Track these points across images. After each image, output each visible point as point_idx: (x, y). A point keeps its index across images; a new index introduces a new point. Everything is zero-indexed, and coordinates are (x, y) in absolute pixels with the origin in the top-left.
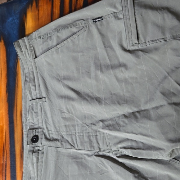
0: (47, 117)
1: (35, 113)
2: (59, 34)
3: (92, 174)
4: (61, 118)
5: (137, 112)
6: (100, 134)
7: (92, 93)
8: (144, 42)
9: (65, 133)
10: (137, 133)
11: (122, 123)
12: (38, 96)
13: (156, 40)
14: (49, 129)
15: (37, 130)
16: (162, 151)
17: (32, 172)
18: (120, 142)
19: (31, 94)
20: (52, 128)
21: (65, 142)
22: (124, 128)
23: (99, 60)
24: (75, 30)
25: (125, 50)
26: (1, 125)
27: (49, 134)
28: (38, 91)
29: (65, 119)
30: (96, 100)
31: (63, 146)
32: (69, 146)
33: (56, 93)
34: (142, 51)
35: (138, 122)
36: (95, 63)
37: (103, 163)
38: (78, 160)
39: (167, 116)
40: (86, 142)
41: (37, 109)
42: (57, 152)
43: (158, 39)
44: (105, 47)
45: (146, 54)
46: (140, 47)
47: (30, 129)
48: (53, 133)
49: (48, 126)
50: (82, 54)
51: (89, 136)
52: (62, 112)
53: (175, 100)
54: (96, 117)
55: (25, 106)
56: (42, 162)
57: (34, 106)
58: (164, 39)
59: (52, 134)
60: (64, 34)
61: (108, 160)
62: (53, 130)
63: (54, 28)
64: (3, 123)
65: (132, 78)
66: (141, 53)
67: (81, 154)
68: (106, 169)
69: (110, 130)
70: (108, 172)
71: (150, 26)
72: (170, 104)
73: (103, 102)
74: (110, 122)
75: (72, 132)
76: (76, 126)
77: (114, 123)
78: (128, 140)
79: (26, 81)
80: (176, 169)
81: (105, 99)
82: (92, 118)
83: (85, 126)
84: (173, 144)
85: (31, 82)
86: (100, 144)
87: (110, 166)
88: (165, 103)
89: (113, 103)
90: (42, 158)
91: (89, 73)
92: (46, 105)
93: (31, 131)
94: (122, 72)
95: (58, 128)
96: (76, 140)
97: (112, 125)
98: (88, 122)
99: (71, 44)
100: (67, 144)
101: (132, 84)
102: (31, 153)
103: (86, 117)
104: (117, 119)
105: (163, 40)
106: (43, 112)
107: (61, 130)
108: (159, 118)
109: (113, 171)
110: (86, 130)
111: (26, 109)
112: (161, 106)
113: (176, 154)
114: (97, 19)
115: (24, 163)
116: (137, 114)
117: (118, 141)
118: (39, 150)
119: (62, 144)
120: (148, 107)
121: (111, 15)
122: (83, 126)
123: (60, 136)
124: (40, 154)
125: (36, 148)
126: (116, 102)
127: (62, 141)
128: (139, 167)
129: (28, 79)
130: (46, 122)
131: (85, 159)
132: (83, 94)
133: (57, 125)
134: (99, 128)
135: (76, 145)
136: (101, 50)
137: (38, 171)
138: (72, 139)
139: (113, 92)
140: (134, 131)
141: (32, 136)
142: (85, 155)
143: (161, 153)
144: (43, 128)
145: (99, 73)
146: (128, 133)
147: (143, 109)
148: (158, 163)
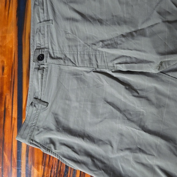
0: (53, 38)
1: (42, 34)
3: (89, 87)
4: (65, 38)
5: (134, 31)
6: (99, 53)
7: (95, 15)
9: (68, 52)
10: (132, 49)
11: (119, 42)
12: (46, 19)
14: (54, 49)
15: (43, 50)
16: (152, 64)
17: (37, 87)
18: (116, 59)
19: (39, 17)
20: (56, 48)
21: (67, 60)
22: (121, 46)
26: (11, 47)
27: (53, 53)
28: (45, 14)
29: (69, 39)
30: (99, 21)
31: (66, 64)
32: (71, 64)
33: (62, 16)
35: (133, 39)
37: (100, 78)
38: (78, 76)
39: (160, 32)
40: (86, 60)
41: (44, 31)
42: (60, 69)
47: (37, 49)
48: (58, 52)
49: (53, 46)
51: (89, 55)
52: (66, 33)
53: (169, 18)
54: (97, 38)
55: (33, 29)
56: (46, 78)
57: (42, 28)
59: (56, 53)
61: (104, 75)
62: (57, 50)
64: (12, 45)
67: (81, 71)
68: (102, 83)
69: (108, 48)
70: (103, 85)
72: (164, 22)
73: (104, 23)
74: (109, 42)
75: (74, 52)
76: (79, 46)
77: (112, 42)
78: (123, 56)
79: (35, 4)
80: (162, 81)
81: (107, 20)
82: (93, 38)
83: (87, 46)
84: (162, 57)
85: (40, 6)
86: (99, 62)
87: (106, 80)
88: (160, 21)
89: (114, 24)
90: (46, 75)
92: (53, 26)
93: (38, 50)
95: (62, 48)
96: (78, 58)
97: (111, 44)
98: (89, 42)
100: (70, 62)
101: (132, 6)
102: (36, 70)
103: (87, 38)
104: (116, 39)
106: (49, 34)
107: (65, 50)
108: (153, 34)
109: (107, 84)
110: (87, 49)
111: (34, 31)
112: (156, 24)
113: (164, 68)
115: (30, 80)
116: (134, 33)
117: (115, 58)
118: (44, 68)
119: (65, 62)
120: (145, 26)
122: (84, 46)
123: (63, 56)
124: (44, 71)
125: (42, 66)
126: (116, 23)
127: (64, 60)
128: (130, 81)
129: (37, 3)
130: (51, 43)
131: (84, 75)
132: (86, 16)
133: (61, 46)
134: (99, 47)
135: (77, 63)
137: (42, 86)
138: (74, 58)
139: (114, 14)
140: (130, 48)
141: (38, 54)
142: (84, 72)
143: (150, 65)
144: (48, 48)
146: (124, 49)
147: (139, 28)
148: (147, 76)
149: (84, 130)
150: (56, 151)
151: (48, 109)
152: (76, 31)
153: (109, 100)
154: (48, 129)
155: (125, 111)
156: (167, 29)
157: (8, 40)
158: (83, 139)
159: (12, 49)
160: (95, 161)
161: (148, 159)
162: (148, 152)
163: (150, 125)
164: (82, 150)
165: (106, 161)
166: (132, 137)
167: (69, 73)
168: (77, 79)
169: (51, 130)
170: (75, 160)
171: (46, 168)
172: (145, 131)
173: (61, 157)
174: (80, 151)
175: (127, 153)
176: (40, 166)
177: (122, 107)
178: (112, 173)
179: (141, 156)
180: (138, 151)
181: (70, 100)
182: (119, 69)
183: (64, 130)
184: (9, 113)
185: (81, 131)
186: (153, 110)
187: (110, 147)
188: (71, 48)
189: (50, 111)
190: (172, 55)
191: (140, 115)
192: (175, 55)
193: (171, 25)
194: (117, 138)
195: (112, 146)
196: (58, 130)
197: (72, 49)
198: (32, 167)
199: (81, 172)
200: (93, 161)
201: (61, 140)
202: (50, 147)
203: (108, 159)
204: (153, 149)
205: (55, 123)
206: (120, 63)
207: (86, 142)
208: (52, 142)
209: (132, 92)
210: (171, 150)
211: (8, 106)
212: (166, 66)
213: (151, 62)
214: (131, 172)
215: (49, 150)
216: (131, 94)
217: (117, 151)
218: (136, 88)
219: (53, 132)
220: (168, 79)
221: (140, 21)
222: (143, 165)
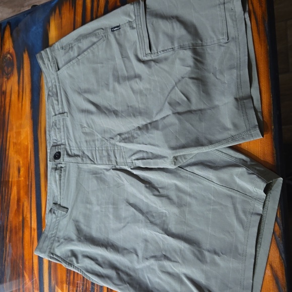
0: (69, 133)
1: (58, 129)
2: (80, 45)
3: (109, 187)
4: (82, 133)
5: (150, 123)
6: (118, 148)
7: (111, 106)
8: (156, 52)
9: (85, 149)
11: (135, 135)
12: (61, 111)
13: (166, 50)
14: (71, 145)
15: (59, 147)
16: (166, 159)
17: (55, 191)
18: (134, 154)
19: (54, 109)
20: (73, 144)
21: (86, 158)
22: (136, 140)
23: (117, 71)
24: (95, 40)
25: (139, 60)
26: (26, 144)
27: (71, 150)
28: (60, 106)
29: (85, 134)
30: (114, 113)
31: (84, 162)
32: (89, 162)
33: (77, 108)
34: (154, 61)
35: (148, 132)
36: (113, 75)
37: (120, 177)
38: (98, 175)
39: (172, 125)
40: (104, 156)
41: (59, 125)
42: (79, 168)
43: (168, 49)
44: (122, 58)
45: (157, 64)
46: (153, 57)
47: (53, 146)
48: (75, 148)
49: (70, 142)
50: (101, 65)
51: (107, 151)
52: (82, 127)
53: (180, 109)
54: (114, 131)
55: (49, 122)
56: (64, 179)
57: (57, 121)
58: (173, 48)
59: (73, 150)
60: (85, 44)
61: (123, 173)
62: (74, 146)
63: (75, 38)
64: (27, 141)
65: (147, 89)
66: (153, 63)
67: (101, 169)
68: (122, 182)
69: (125, 142)
70: (124, 185)
71: (161, 36)
72: (174, 113)
73: (120, 115)
74: (127, 135)
75: (92, 147)
76: (96, 141)
77: (130, 136)
78: (140, 151)
79: (49, 95)
80: (181, 177)
81: (122, 112)
82: (110, 131)
83: (104, 140)
84: (174, 151)
85: (54, 97)
86: (117, 158)
87: (126, 179)
88: (170, 113)
89: (129, 115)
90: (65, 175)
91: (107, 85)
92: (68, 120)
93: (54, 148)
94: (137, 83)
95: (79, 143)
96: (96, 154)
97: (128, 138)
98: (107, 136)
99: (91, 55)
100: (88, 159)
101: (146, 96)
102: (53, 171)
103: (105, 131)
104: (132, 131)
105: (172, 50)
106: (65, 128)
107: (82, 146)
108: (164, 127)
109: (128, 183)
110: (105, 144)
111: (49, 126)
112: (168, 116)
113: (180, 162)
114: (115, 28)
115: (49, 182)
116: (149, 125)
117: (132, 153)
118: (61, 167)
119: (82, 160)
120: (158, 118)
121: (127, 24)
122: (102, 141)
123: (81, 152)
124: (62, 171)
125: (59, 166)
126: (132, 115)
127: (82, 157)
128: (151, 178)
129: (51, 94)
130: (68, 138)
131: (104, 174)
132: (102, 107)
133: (78, 141)
134: (117, 142)
135: (95, 160)
136: (119, 61)
137: (60, 189)
138: (92, 154)
139: (129, 105)
140: (144, 142)
141: (54, 152)
142: (104, 170)
143: (165, 161)
144: (65, 145)
145: (116, 85)
146: (140, 144)
147: (154, 120)
148: (166, 172)
149: (107, 238)
150: (79, 265)
151: (68, 217)
152: (92, 124)
153: (132, 201)
154: (69, 240)
155: (147, 213)
156: (177, 122)
157: (23, 136)
158: (106, 248)
159: (27, 146)
160: (121, 273)
161: (173, 266)
162: (173, 259)
163: (173, 228)
164: (106, 262)
165: (132, 273)
166: (157, 243)
167: (88, 172)
168: (97, 178)
169: (72, 240)
170: (99, 274)
171: (71, 287)
172: (168, 235)
173: (84, 271)
174: (104, 263)
175: (152, 261)
176: (65, 285)
177: (144, 208)
178: (138, 286)
179: (166, 264)
180: (163, 259)
181: (90, 203)
182: (137, 165)
183: (86, 239)
184: (27, 222)
185: (104, 240)
186: (174, 210)
187: (135, 256)
188: (88, 144)
189: (70, 218)
190: (183, 150)
191: (162, 216)
192: (186, 149)
193: (181, 117)
194: (142, 245)
195: (137, 255)
196: (79, 240)
197: (90, 144)
198: (56, 286)
199: (108, 288)
200: (118, 274)
201: (84, 252)
202: (72, 261)
203: (134, 270)
204: (177, 255)
205: (75, 232)
206: (137, 159)
207: (110, 252)
208: (74, 254)
209: (152, 191)
210: (195, 255)
211: (26, 215)
212: (183, 161)
213: (165, 157)
214: (159, 284)
215: (70, 264)
216: (151, 194)
217: (142, 261)
218: (157, 186)
219: (73, 242)
220: (186, 175)
221: (155, 112)
222: (169, 274)
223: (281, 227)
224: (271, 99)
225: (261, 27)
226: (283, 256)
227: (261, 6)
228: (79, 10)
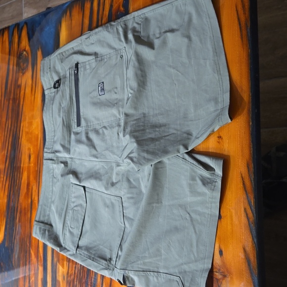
64: (38, 131)
157: (34, 126)
159: (38, 135)
176: (65, 263)
184: (35, 205)
198: (58, 263)
211: (34, 198)
223: (255, 214)
224: (251, 97)
225: (244, 32)
226: (255, 240)
227: (245, 14)
228: (87, 13)
